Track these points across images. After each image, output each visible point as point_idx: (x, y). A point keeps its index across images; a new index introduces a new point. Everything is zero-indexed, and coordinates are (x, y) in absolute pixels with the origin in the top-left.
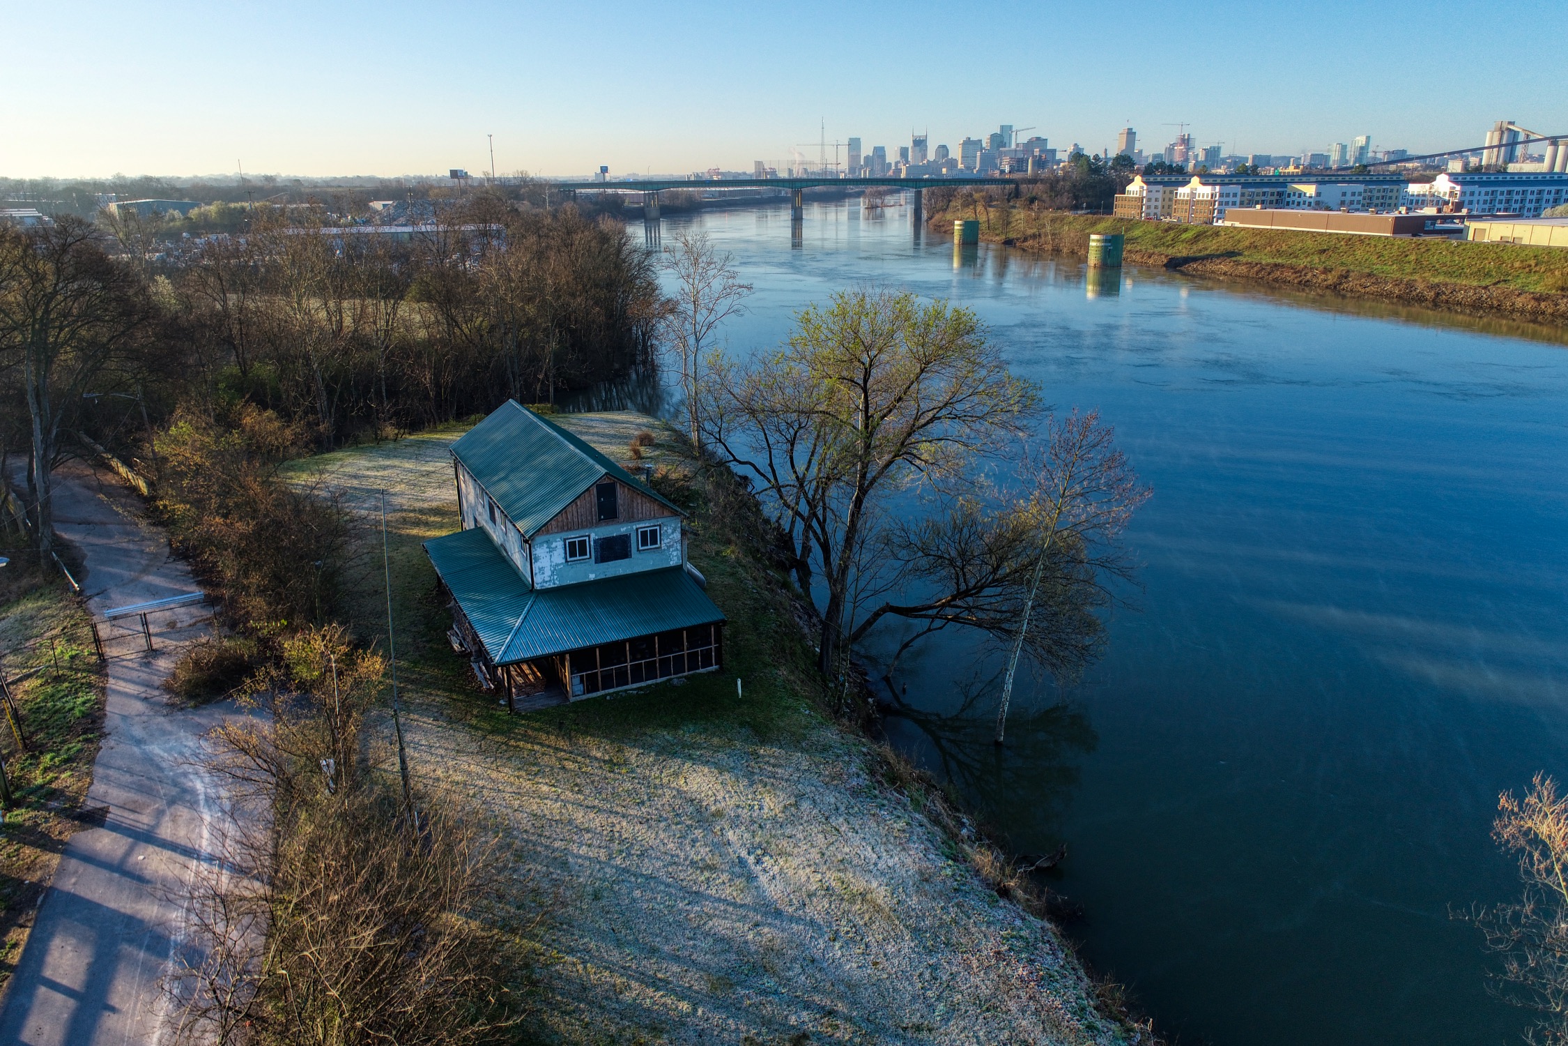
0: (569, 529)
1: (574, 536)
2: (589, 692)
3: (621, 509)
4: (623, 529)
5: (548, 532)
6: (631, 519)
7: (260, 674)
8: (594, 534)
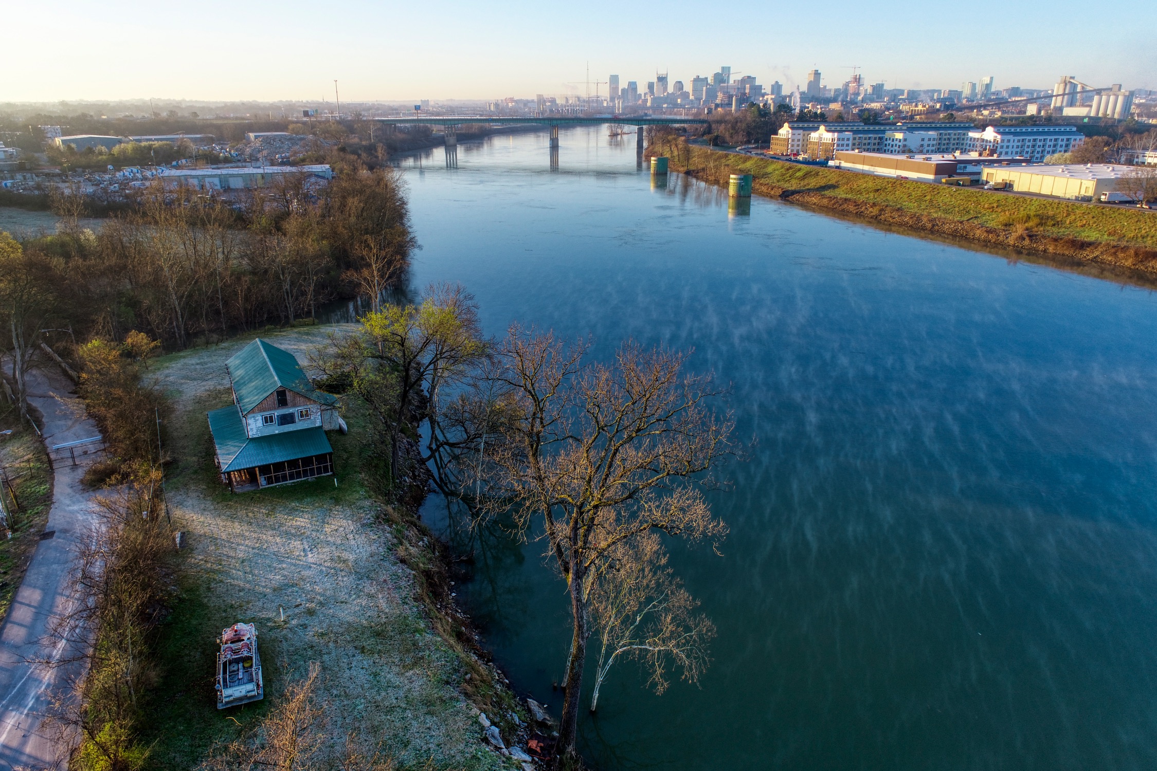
0: (264, 411)
1: (267, 414)
2: (269, 484)
3: (289, 401)
4: (291, 411)
5: (253, 412)
6: (294, 406)
7: (113, 478)
8: (277, 413)
